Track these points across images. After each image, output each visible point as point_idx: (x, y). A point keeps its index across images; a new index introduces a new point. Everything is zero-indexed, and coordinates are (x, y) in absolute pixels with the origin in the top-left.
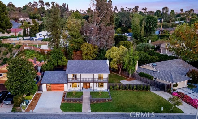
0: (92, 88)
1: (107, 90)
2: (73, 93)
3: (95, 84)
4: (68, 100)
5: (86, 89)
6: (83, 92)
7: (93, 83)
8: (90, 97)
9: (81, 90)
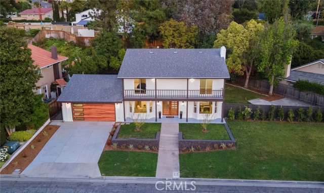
0: (184, 116)
1: (222, 121)
2: (135, 126)
3: (191, 104)
4: (120, 144)
5: (169, 117)
6: (160, 124)
7: (185, 103)
8: (179, 138)
9: (156, 120)
